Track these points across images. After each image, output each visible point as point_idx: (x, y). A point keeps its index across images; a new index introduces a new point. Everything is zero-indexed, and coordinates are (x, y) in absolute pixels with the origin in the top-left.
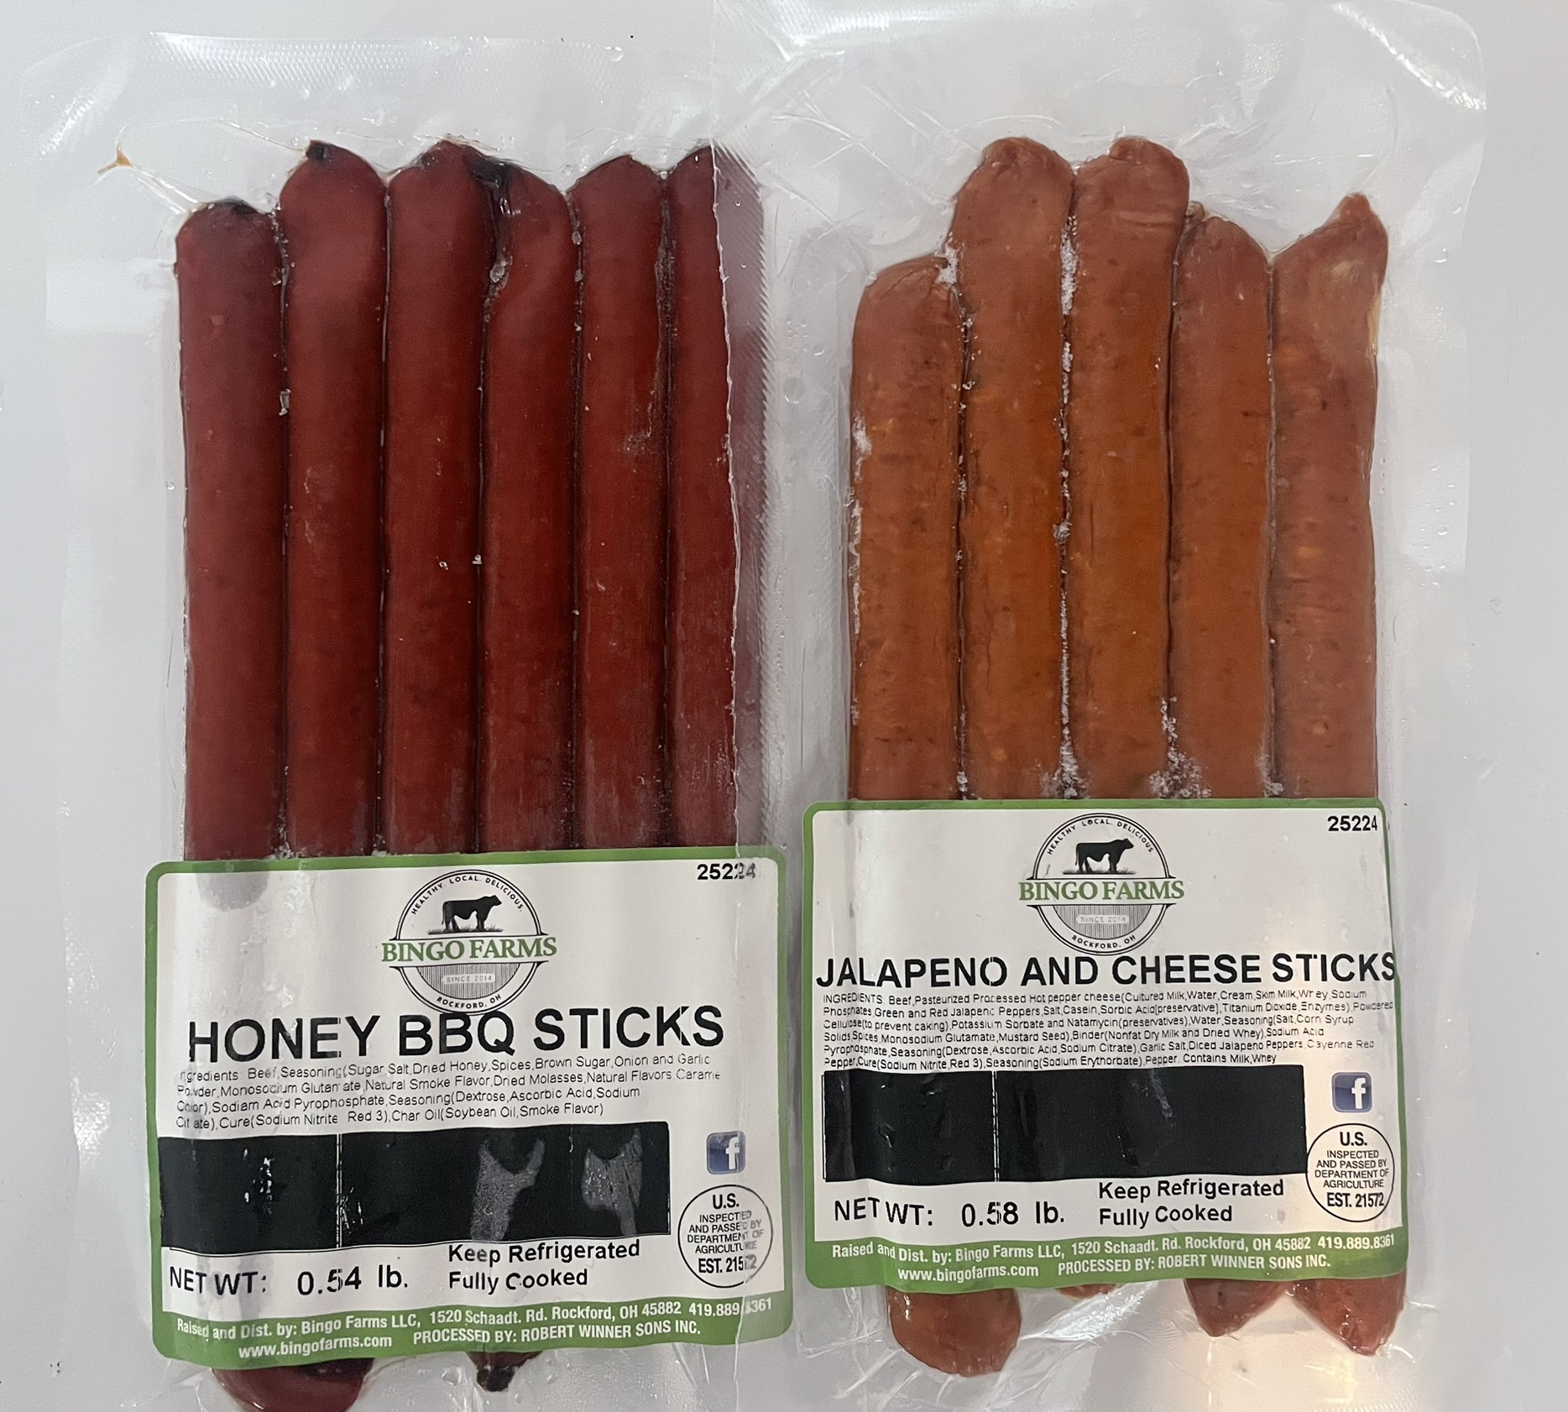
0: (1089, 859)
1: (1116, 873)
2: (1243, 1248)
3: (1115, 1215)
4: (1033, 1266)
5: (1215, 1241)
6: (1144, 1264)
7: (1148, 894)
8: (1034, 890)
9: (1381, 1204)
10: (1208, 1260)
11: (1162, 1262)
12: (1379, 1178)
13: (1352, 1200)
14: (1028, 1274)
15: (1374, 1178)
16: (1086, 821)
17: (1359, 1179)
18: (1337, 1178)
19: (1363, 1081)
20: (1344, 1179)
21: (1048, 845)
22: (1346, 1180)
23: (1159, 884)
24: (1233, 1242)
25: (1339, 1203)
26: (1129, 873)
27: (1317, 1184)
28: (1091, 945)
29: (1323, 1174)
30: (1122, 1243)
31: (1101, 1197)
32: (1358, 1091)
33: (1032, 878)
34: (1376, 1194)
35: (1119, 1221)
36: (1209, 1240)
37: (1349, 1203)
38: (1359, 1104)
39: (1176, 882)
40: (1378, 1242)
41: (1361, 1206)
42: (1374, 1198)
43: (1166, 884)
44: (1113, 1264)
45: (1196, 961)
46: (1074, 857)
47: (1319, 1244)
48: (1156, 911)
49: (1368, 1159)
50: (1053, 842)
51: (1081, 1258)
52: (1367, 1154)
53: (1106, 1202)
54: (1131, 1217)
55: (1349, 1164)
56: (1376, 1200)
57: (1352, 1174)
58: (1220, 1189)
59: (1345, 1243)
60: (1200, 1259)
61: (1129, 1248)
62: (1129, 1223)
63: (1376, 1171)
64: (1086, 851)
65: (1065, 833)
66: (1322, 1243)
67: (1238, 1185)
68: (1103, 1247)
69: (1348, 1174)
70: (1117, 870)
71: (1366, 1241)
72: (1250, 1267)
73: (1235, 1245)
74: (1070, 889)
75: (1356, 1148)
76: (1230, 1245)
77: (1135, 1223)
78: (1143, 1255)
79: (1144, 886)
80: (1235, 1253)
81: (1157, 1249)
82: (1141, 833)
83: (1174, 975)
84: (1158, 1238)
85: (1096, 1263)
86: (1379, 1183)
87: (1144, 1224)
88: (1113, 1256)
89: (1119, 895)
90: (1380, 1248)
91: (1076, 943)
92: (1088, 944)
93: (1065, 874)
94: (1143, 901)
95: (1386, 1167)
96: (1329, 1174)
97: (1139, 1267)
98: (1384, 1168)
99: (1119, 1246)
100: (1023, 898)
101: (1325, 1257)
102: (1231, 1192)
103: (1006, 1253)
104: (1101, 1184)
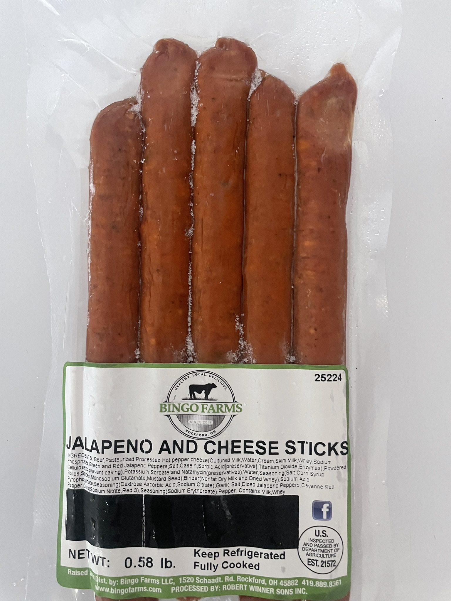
0: (195, 393)
1: (208, 399)
2: (264, 583)
3: (201, 565)
4: (159, 588)
5: (251, 579)
6: (215, 588)
7: (224, 411)
8: (167, 407)
9: (334, 566)
10: (248, 588)
11: (224, 587)
12: (333, 553)
13: (319, 563)
14: (157, 591)
15: (331, 553)
16: (194, 374)
17: (323, 553)
18: (313, 552)
19: (328, 505)
20: (316, 553)
21: (176, 385)
22: (317, 553)
23: (230, 405)
24: (260, 580)
25: (313, 564)
26: (214, 400)
27: (303, 554)
28: (195, 434)
29: (306, 549)
30: (204, 578)
31: (195, 556)
32: (325, 510)
33: (166, 402)
34: (332, 561)
35: (203, 568)
36: (248, 578)
37: (318, 564)
38: (325, 516)
39: (238, 404)
40: (332, 584)
41: (323, 566)
42: (330, 563)
43: (233, 405)
44: (200, 588)
45: (247, 443)
46: (188, 391)
47: (303, 583)
48: (227, 419)
49: (328, 543)
50: (178, 384)
51: (184, 584)
52: (328, 541)
53: (197, 559)
54: (209, 566)
55: (318, 546)
56: (333, 564)
57: (320, 550)
58: (255, 554)
59: (315, 584)
60: (244, 587)
61: (208, 581)
62: (208, 569)
63: (332, 550)
64: (194, 389)
65: (184, 380)
66: (304, 583)
67: (263, 553)
68: (195, 580)
69: (318, 550)
70: (209, 398)
71: (325, 583)
72: (267, 592)
73: (261, 581)
74: (185, 407)
75: (322, 538)
76: (258, 581)
77: (211, 569)
78: (215, 584)
79: (222, 406)
80: (260, 585)
81: (222, 581)
82: (221, 380)
83: (236, 450)
84: (223, 577)
85: (192, 587)
86: (334, 556)
87: (215, 569)
88: (200, 584)
89: (209, 411)
90: (333, 587)
91: (187, 433)
92: (193, 434)
93: (183, 399)
94: (221, 413)
95: (338, 547)
96: (309, 550)
97: (212, 590)
98: (337, 548)
99: (203, 580)
100: (161, 411)
101: (305, 589)
102: (259, 556)
103: (147, 581)
104: (195, 550)
